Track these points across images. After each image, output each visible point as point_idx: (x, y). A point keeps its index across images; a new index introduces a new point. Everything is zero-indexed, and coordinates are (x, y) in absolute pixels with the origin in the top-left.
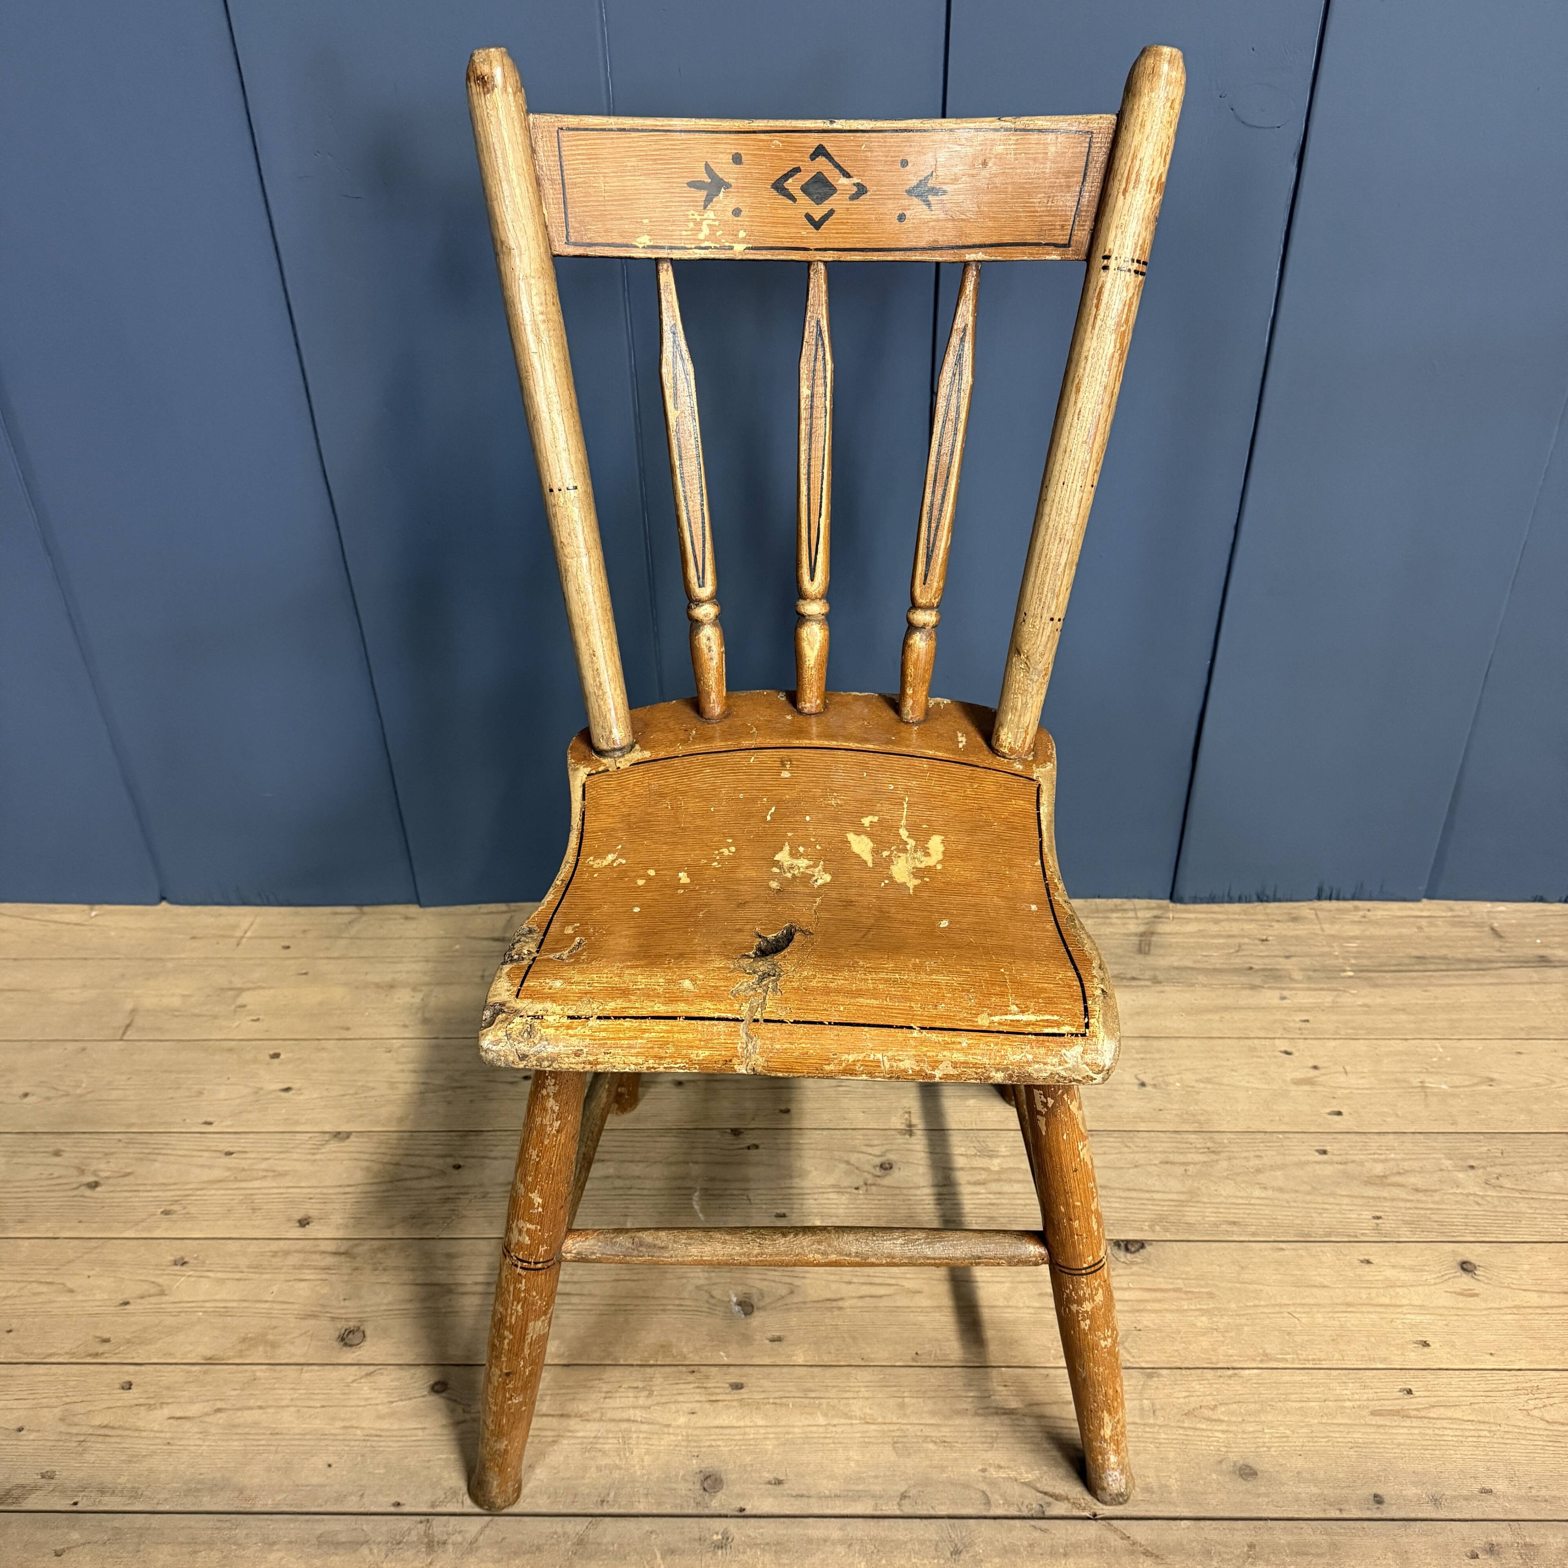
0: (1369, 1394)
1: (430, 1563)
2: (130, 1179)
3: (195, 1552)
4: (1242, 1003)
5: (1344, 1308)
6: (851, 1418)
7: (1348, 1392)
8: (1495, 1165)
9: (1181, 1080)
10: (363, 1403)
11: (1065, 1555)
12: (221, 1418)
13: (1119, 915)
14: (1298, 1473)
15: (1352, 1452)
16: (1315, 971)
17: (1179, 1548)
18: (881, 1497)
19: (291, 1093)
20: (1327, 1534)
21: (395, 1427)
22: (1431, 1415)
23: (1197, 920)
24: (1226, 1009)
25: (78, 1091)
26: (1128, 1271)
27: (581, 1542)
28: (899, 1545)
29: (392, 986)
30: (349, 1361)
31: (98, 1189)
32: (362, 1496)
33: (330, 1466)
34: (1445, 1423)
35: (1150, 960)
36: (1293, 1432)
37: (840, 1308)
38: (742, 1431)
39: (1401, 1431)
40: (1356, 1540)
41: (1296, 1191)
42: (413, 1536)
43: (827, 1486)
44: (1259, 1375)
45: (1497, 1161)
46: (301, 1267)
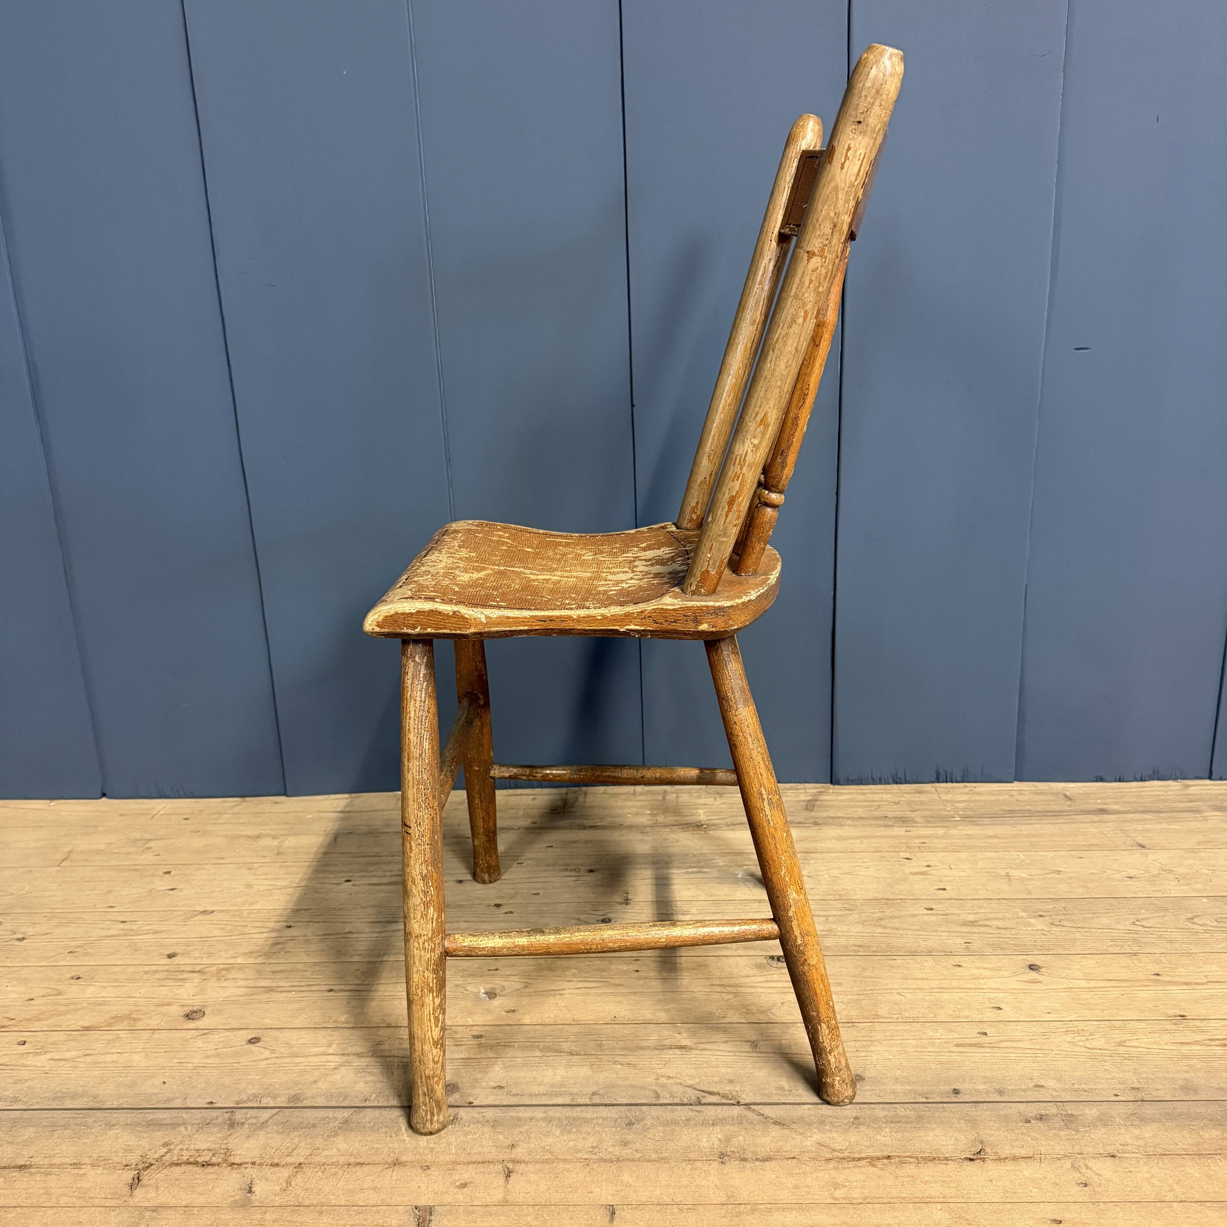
0: (956, 1035)
1: (230, 1135)
2: (49, 936)
3: (54, 1131)
4: (879, 834)
5: (939, 990)
6: (561, 1052)
7: (938, 1034)
8: (1058, 915)
9: (829, 874)
10: (196, 1050)
11: (713, 1125)
12: (89, 1059)
13: (794, 791)
14: (896, 1078)
15: (939, 1066)
16: (932, 817)
17: (801, 1120)
18: (576, 1094)
19: (174, 891)
20: (915, 1111)
21: (218, 1062)
22: (1000, 1046)
23: (848, 793)
24: (865, 837)
25: (21, 892)
26: (779, 972)
27: (346, 1122)
28: (587, 1121)
29: (258, 837)
30: (190, 1028)
31: (25, 941)
32: (185, 1099)
33: (164, 1083)
34: (1010, 1050)
35: (813, 814)
36: (894, 1056)
37: (561, 994)
38: (478, 1060)
39: (977, 1055)
40: (937, 1114)
41: (909, 929)
42: (220, 1120)
43: (535, 1089)
44: (871, 1026)
45: (1061, 913)
46: (165, 979)
